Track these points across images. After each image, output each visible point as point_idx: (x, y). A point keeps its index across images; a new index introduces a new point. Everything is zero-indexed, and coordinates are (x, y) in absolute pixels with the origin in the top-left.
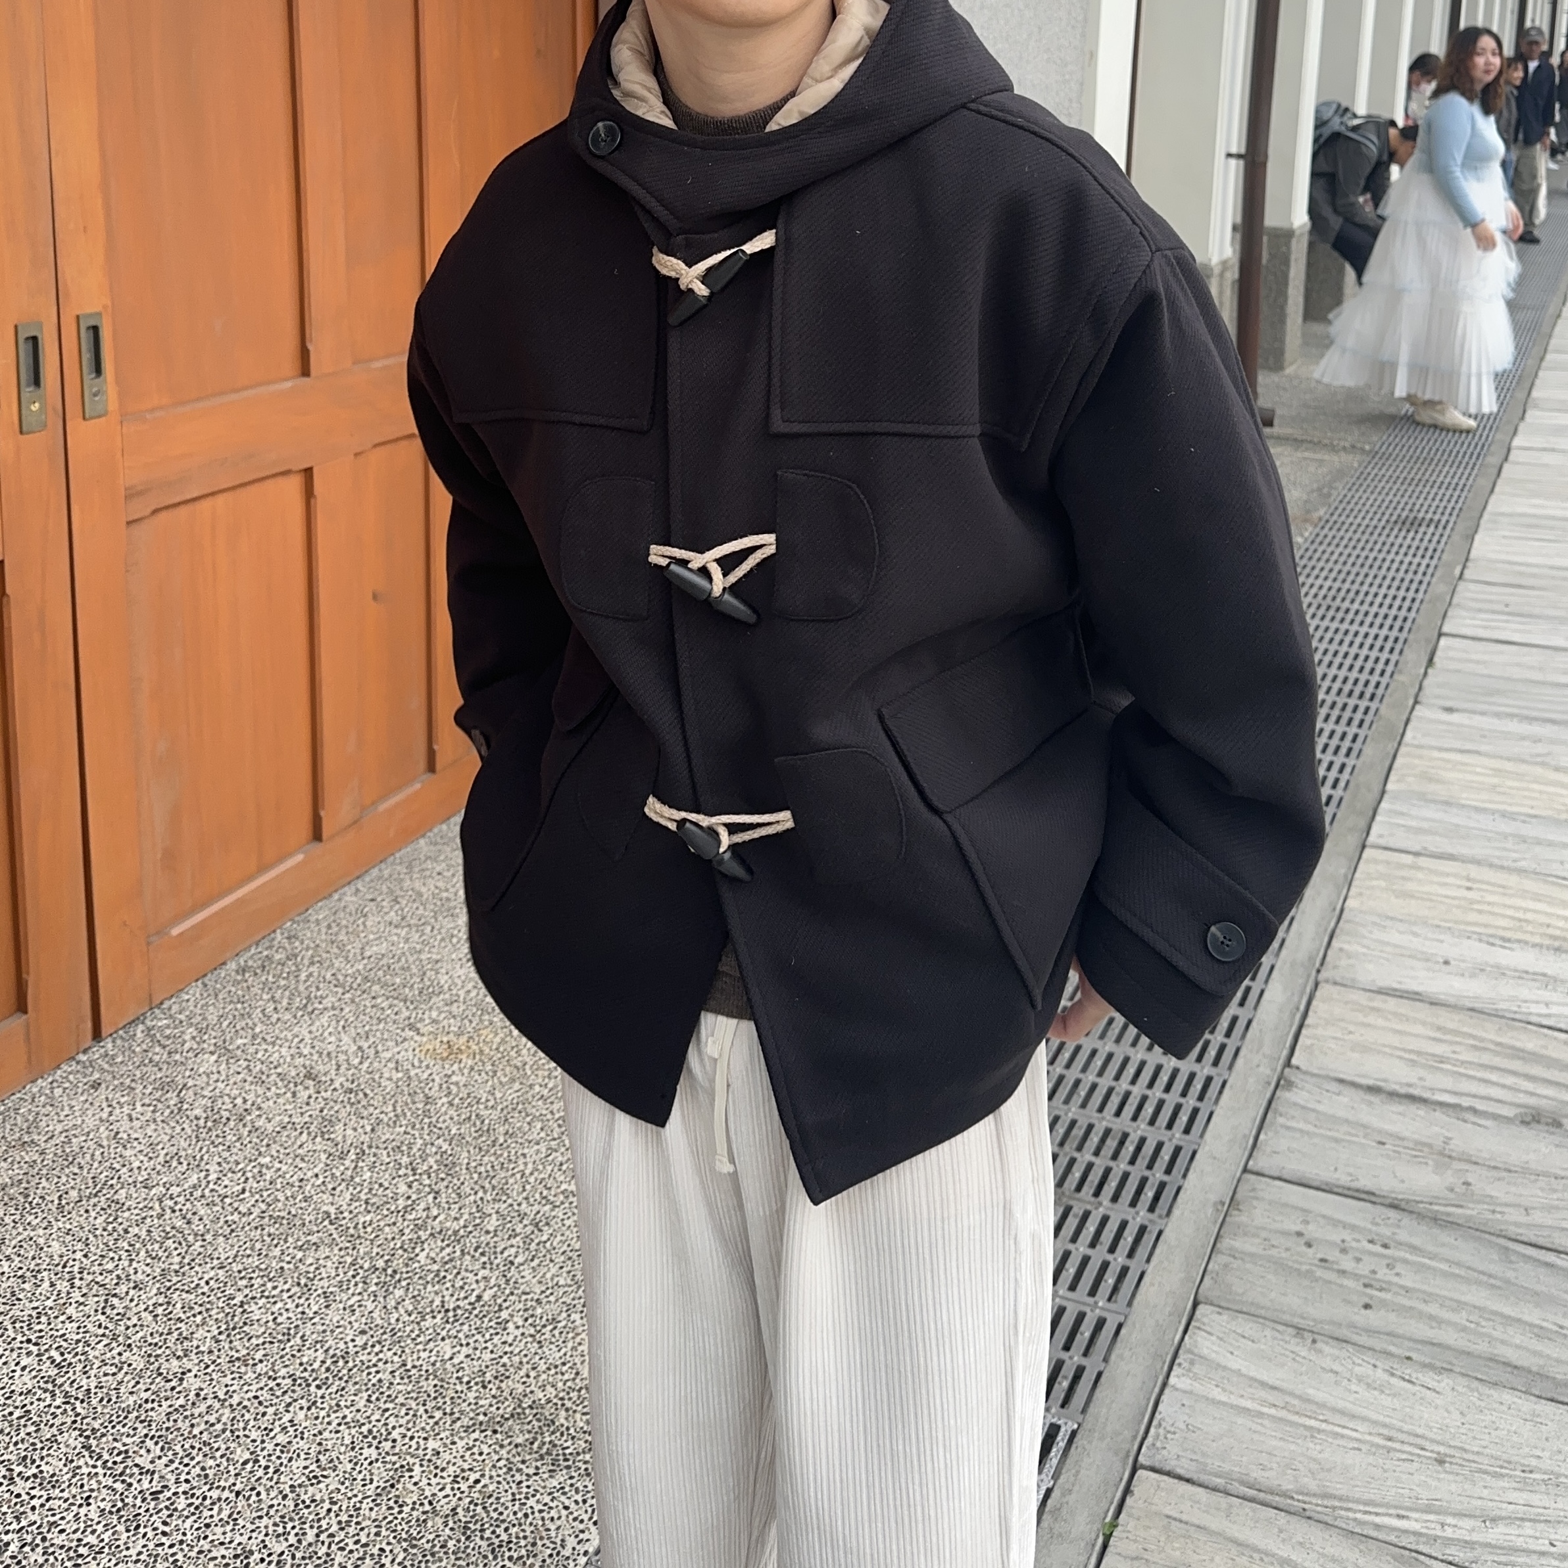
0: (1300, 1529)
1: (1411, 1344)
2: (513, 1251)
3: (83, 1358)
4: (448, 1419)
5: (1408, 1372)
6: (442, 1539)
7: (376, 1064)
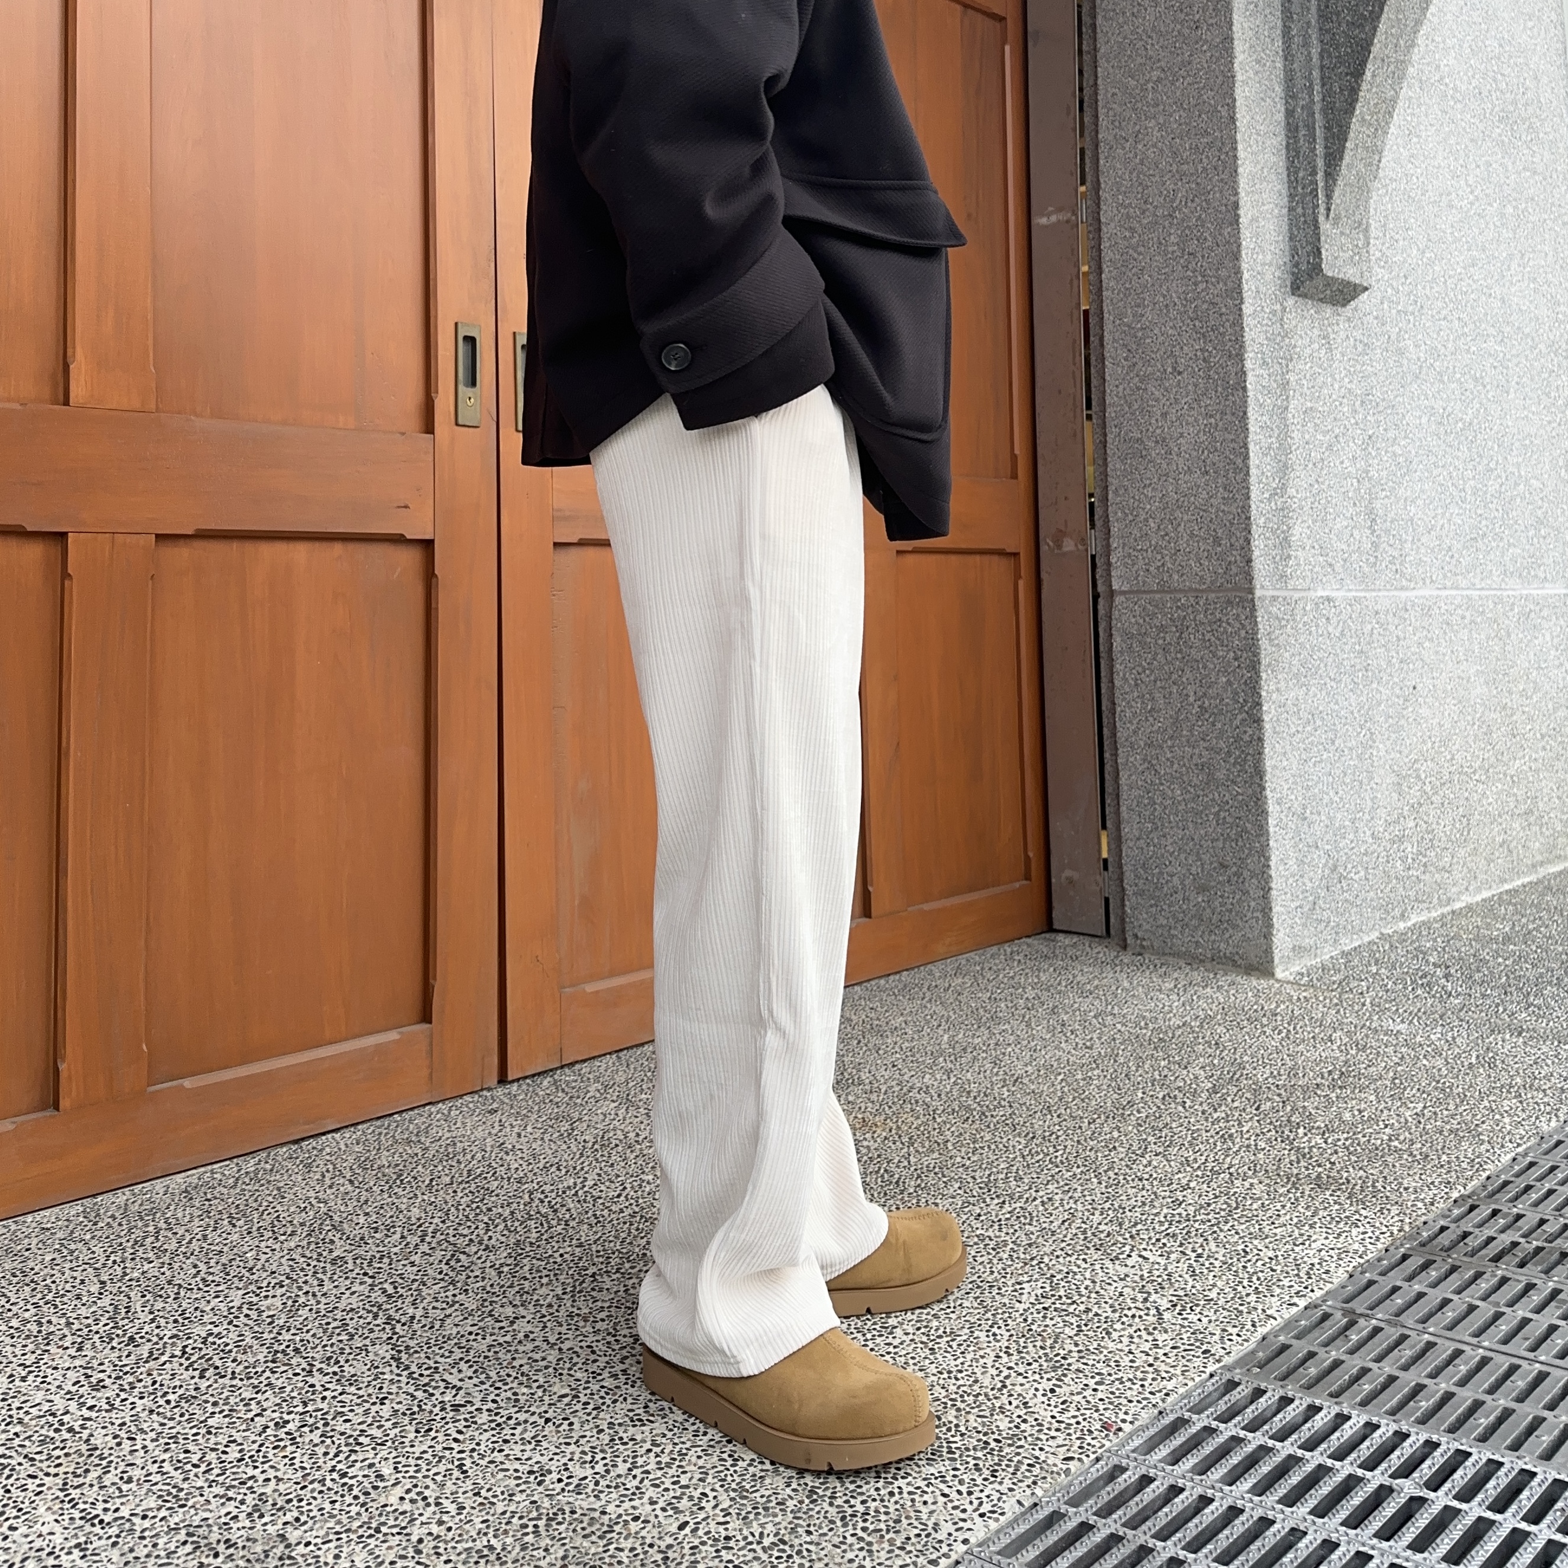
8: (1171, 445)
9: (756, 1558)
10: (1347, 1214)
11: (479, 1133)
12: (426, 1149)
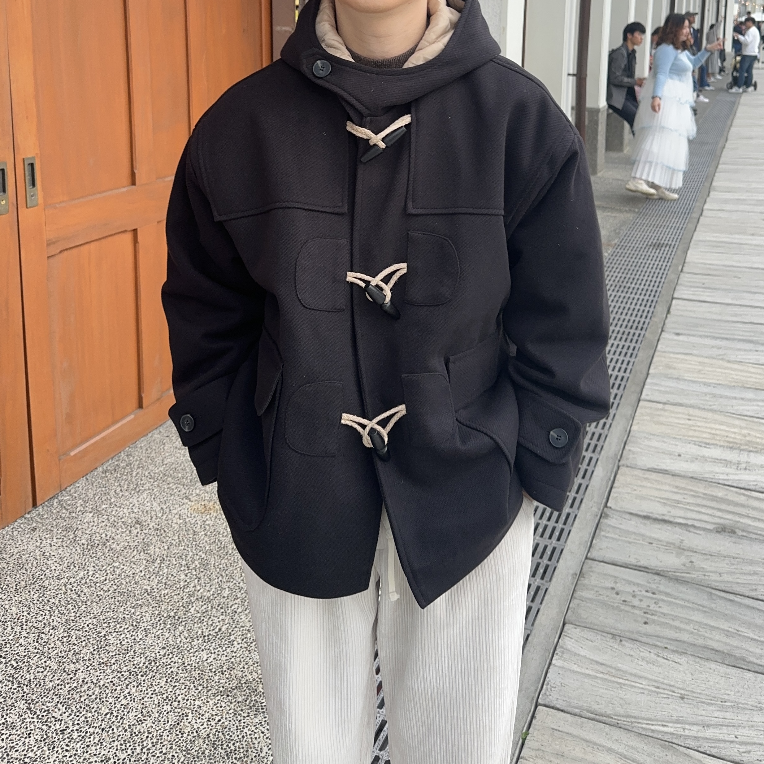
0: (616, 733)
1: (667, 641)
2: (236, 606)
3: (27, 664)
4: (205, 690)
5: (666, 654)
6: (202, 749)
7: (170, 516)
12: (8, 563)
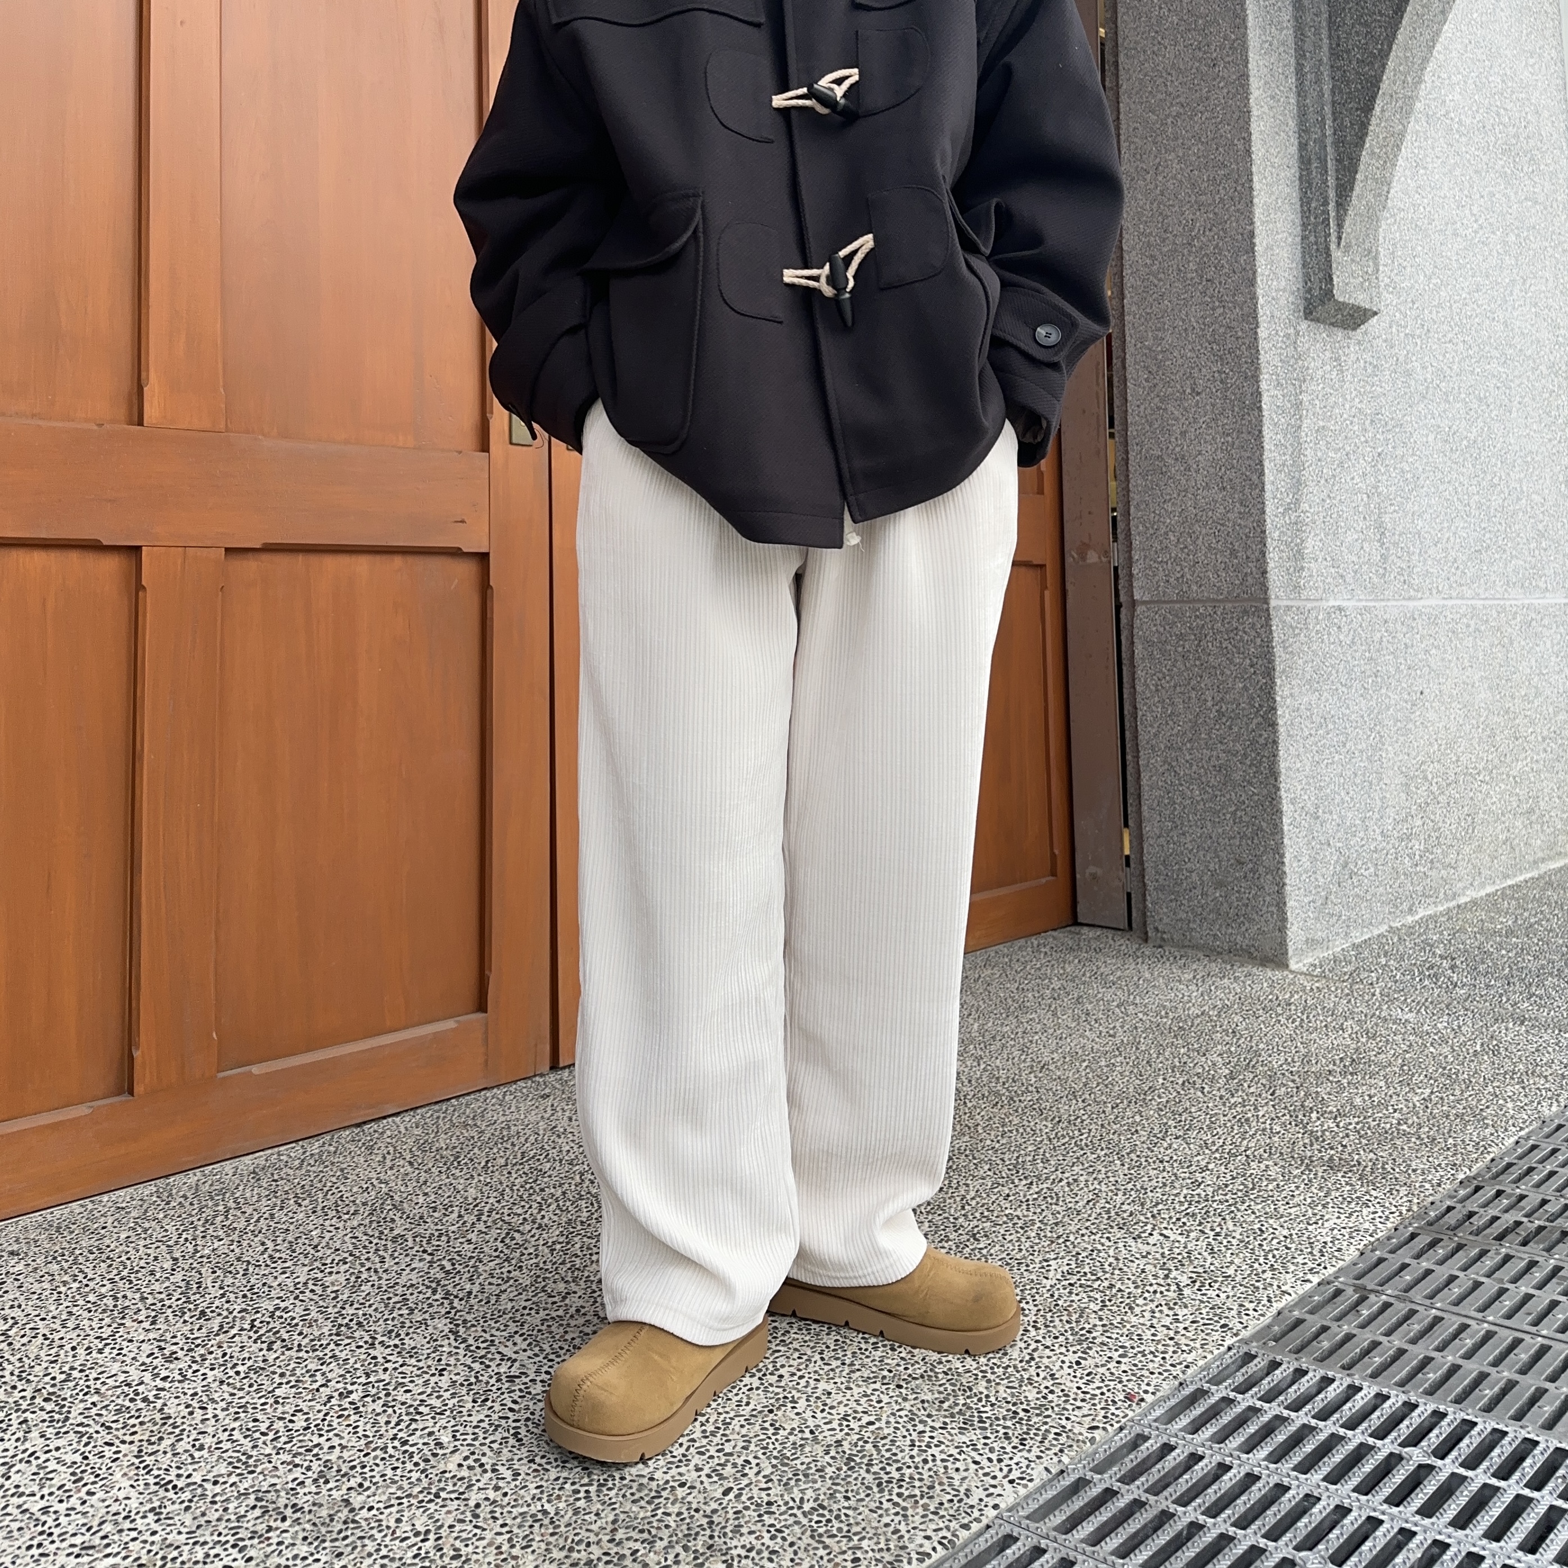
8: (1190, 462)
9: (797, 1523)
10: (1358, 1194)
11: (532, 1118)
12: (482, 1132)
